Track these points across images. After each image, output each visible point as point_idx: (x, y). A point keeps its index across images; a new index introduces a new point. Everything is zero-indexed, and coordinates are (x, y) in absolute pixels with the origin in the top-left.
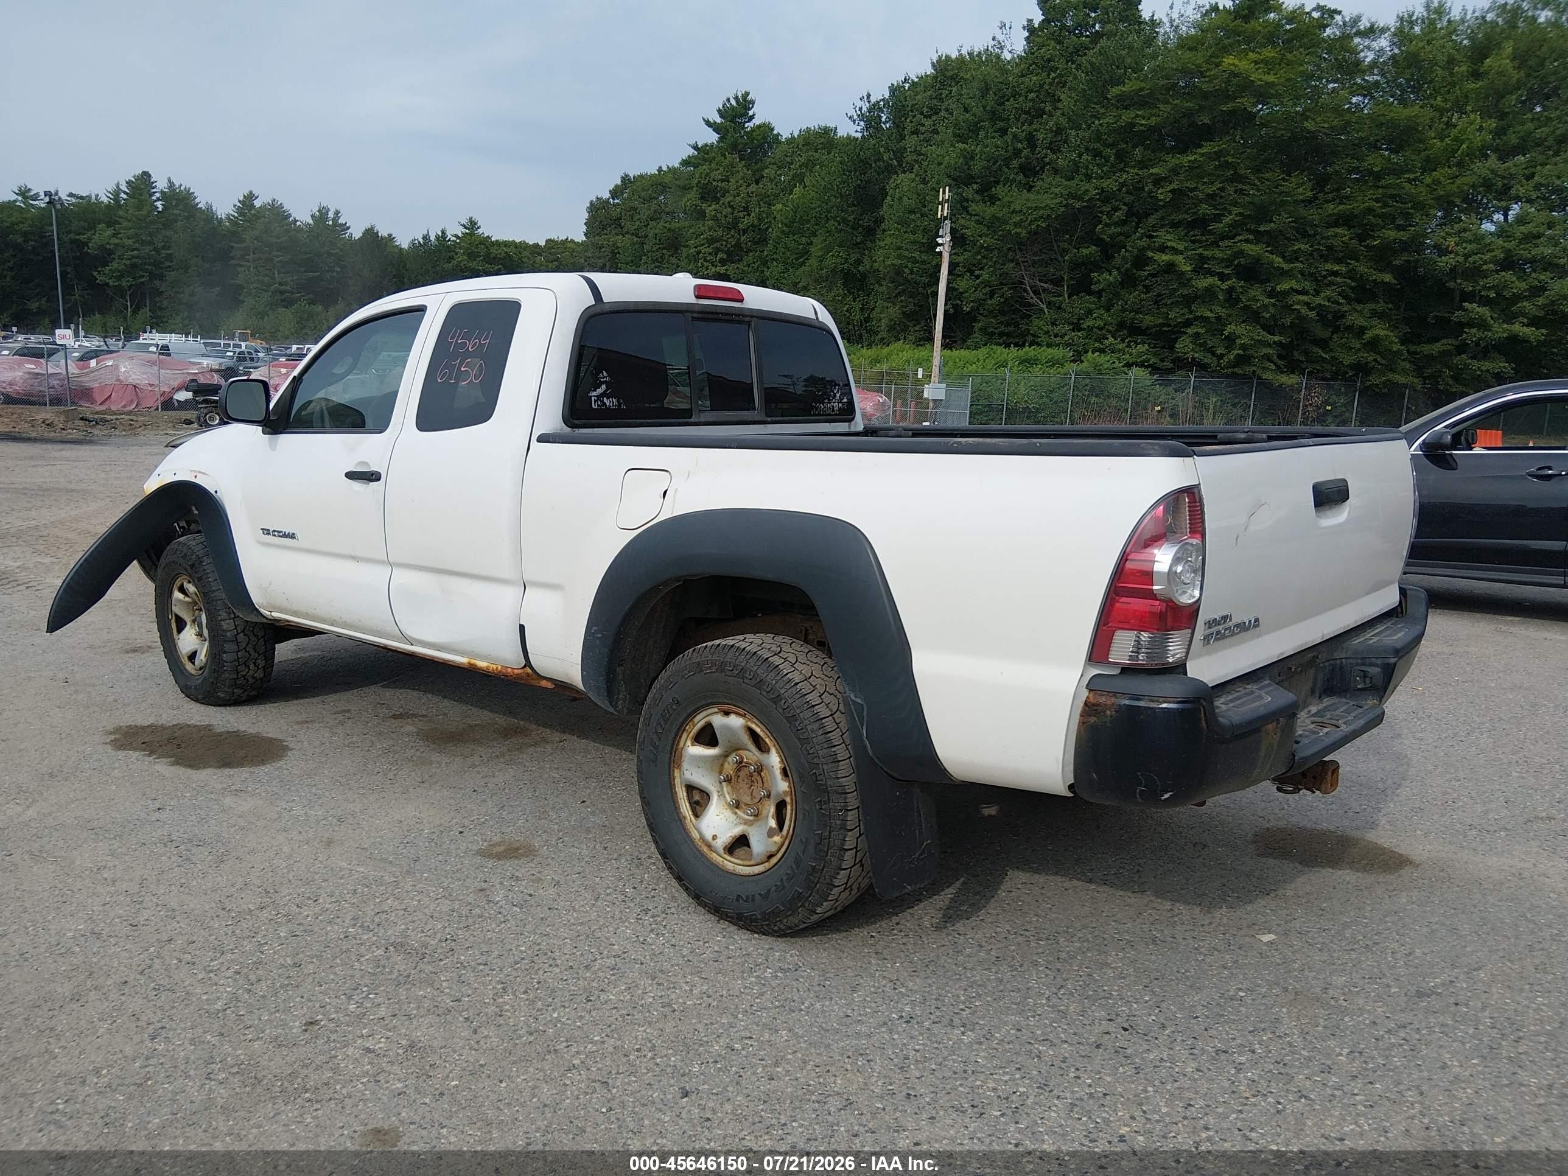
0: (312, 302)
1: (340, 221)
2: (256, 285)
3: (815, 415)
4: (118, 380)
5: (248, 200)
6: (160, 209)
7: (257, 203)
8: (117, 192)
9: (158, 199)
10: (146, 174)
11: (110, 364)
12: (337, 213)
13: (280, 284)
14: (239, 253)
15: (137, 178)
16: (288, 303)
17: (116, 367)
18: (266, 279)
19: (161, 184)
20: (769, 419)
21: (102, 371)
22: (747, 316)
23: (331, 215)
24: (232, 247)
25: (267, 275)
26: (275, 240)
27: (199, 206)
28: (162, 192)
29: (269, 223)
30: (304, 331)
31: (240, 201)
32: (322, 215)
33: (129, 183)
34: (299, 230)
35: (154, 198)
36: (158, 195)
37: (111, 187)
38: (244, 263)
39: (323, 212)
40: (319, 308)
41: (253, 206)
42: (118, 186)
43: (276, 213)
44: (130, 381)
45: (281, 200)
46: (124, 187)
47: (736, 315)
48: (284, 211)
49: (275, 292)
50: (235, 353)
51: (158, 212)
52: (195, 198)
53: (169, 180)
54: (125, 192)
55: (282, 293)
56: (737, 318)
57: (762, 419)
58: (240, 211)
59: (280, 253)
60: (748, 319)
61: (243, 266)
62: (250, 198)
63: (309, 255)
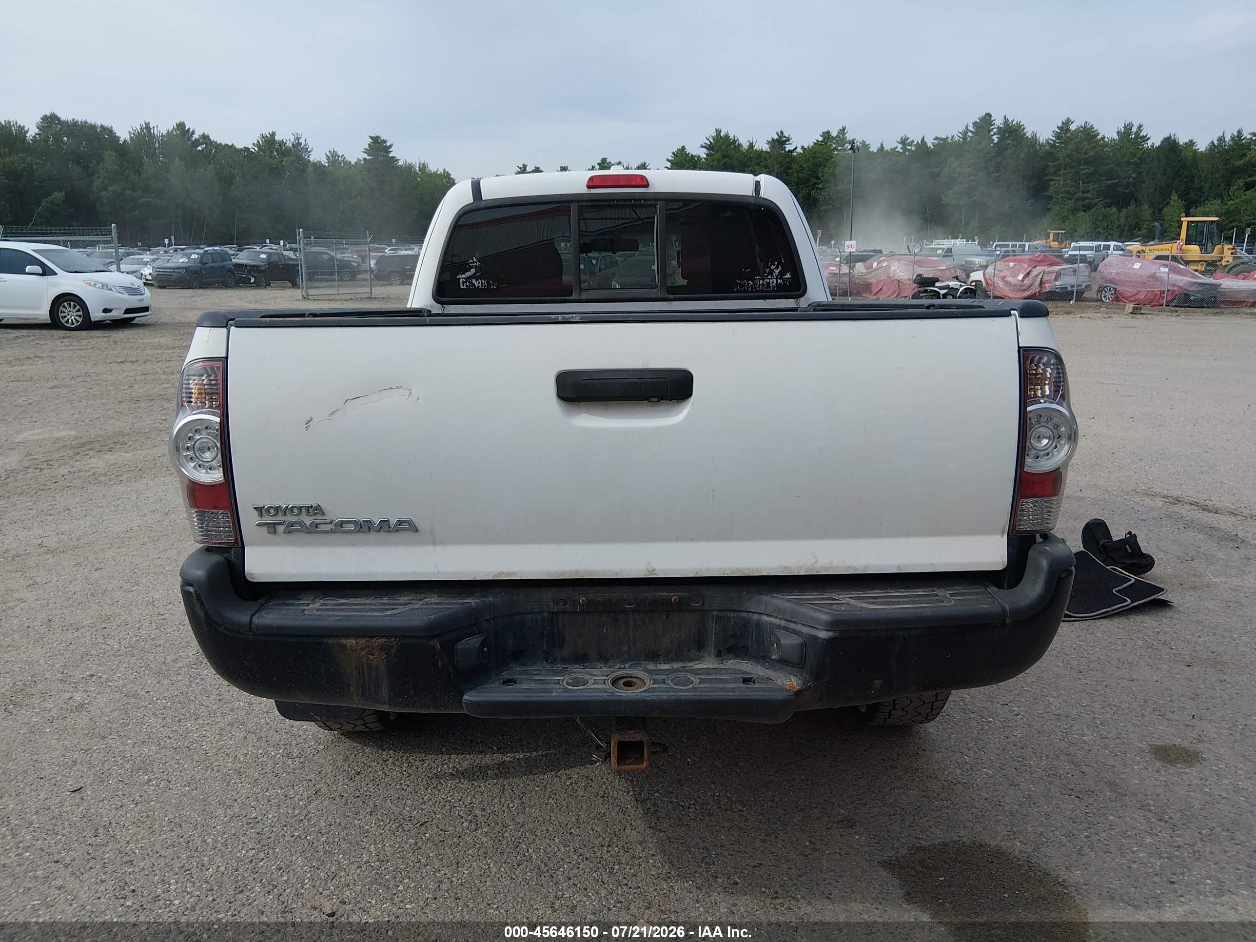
0: (1109, 205)
1: (1141, 134)
2: (1062, 195)
3: (741, 292)
4: (888, 277)
5: (1065, 127)
6: (996, 141)
7: (1073, 127)
8: (965, 133)
9: (995, 134)
10: (989, 115)
11: (884, 265)
12: (1140, 126)
13: (1083, 192)
14: (1052, 170)
15: (981, 119)
16: (1087, 208)
17: (888, 267)
18: (1071, 189)
19: (998, 122)
20: (671, 297)
21: (880, 271)
22: (650, 200)
23: (1134, 129)
24: (1048, 166)
25: (1072, 186)
26: (1083, 156)
27: (1027, 135)
28: (999, 128)
29: (1080, 142)
30: (1098, 230)
31: (1058, 127)
32: (1126, 133)
33: (975, 124)
34: (1106, 145)
35: (992, 133)
36: (995, 130)
37: (962, 129)
38: (1056, 178)
39: (1128, 128)
40: (1114, 210)
41: (1068, 130)
42: (967, 127)
43: (1088, 134)
44: (896, 277)
45: (1091, 122)
46: (971, 128)
47: (635, 200)
48: (1094, 131)
49: (1077, 200)
50: (1001, 251)
51: (994, 144)
52: (1024, 129)
53: (1005, 117)
54: (971, 132)
55: (1084, 199)
56: (637, 203)
57: (662, 296)
58: (1058, 136)
59: (1085, 167)
60: (653, 202)
61: (1055, 180)
62: (1068, 122)
63: (1111, 166)
